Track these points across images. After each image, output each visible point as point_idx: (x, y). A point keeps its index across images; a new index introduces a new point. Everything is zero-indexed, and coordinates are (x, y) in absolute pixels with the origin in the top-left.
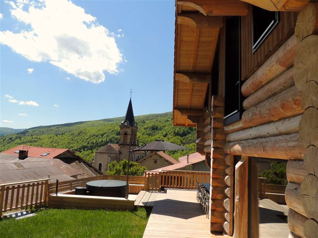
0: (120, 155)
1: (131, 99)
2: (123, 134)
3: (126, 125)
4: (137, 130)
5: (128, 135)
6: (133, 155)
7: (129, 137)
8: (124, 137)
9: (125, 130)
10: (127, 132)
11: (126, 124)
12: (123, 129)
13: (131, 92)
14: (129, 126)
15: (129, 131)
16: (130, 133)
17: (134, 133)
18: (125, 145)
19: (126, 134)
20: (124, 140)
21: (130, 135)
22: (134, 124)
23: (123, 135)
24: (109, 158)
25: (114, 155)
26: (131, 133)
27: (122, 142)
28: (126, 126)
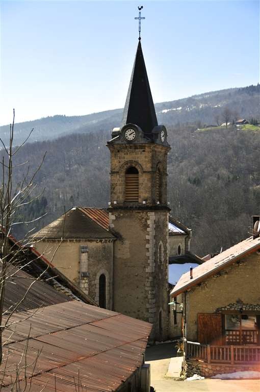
0: (118, 242)
1: (140, 44)
2: (124, 170)
3: (131, 138)
4: (166, 154)
5: (140, 174)
6: (161, 243)
7: (144, 180)
8: (127, 183)
9: (128, 157)
10: (137, 163)
11: (130, 135)
12: (122, 154)
13: (140, 18)
14: (142, 141)
15: (143, 159)
16: (147, 166)
17: (160, 166)
18: (131, 208)
19: (132, 170)
20: (126, 192)
21: (149, 172)
22: (157, 135)
23: (123, 174)
24: (84, 256)
25: (100, 244)
26: (149, 165)
27: (121, 198)
28: (130, 142)
